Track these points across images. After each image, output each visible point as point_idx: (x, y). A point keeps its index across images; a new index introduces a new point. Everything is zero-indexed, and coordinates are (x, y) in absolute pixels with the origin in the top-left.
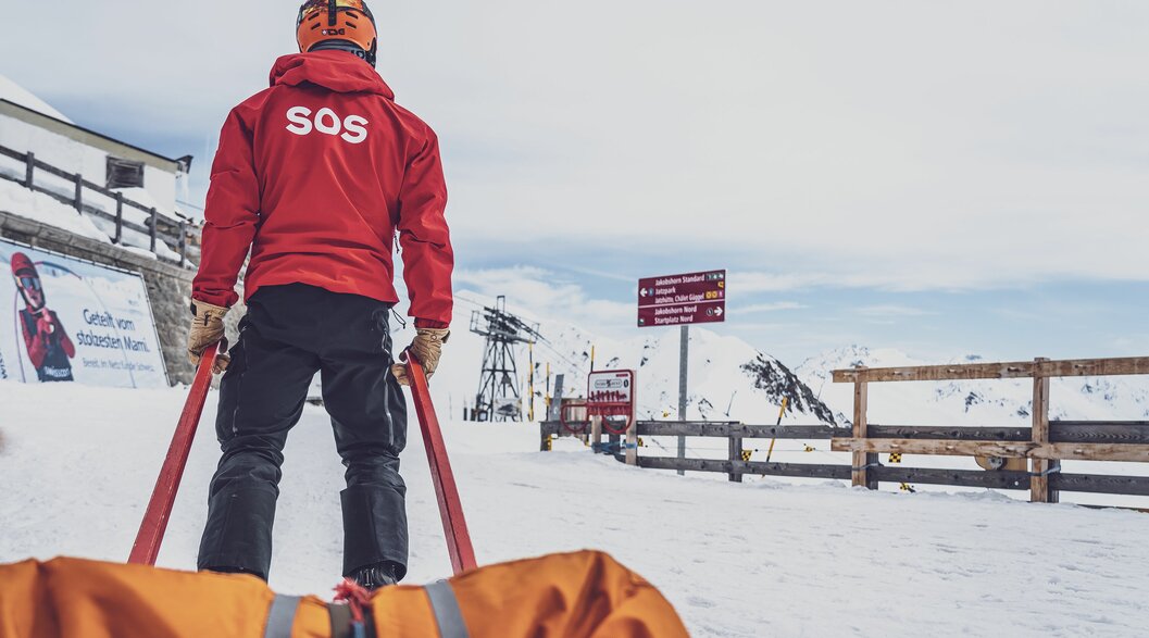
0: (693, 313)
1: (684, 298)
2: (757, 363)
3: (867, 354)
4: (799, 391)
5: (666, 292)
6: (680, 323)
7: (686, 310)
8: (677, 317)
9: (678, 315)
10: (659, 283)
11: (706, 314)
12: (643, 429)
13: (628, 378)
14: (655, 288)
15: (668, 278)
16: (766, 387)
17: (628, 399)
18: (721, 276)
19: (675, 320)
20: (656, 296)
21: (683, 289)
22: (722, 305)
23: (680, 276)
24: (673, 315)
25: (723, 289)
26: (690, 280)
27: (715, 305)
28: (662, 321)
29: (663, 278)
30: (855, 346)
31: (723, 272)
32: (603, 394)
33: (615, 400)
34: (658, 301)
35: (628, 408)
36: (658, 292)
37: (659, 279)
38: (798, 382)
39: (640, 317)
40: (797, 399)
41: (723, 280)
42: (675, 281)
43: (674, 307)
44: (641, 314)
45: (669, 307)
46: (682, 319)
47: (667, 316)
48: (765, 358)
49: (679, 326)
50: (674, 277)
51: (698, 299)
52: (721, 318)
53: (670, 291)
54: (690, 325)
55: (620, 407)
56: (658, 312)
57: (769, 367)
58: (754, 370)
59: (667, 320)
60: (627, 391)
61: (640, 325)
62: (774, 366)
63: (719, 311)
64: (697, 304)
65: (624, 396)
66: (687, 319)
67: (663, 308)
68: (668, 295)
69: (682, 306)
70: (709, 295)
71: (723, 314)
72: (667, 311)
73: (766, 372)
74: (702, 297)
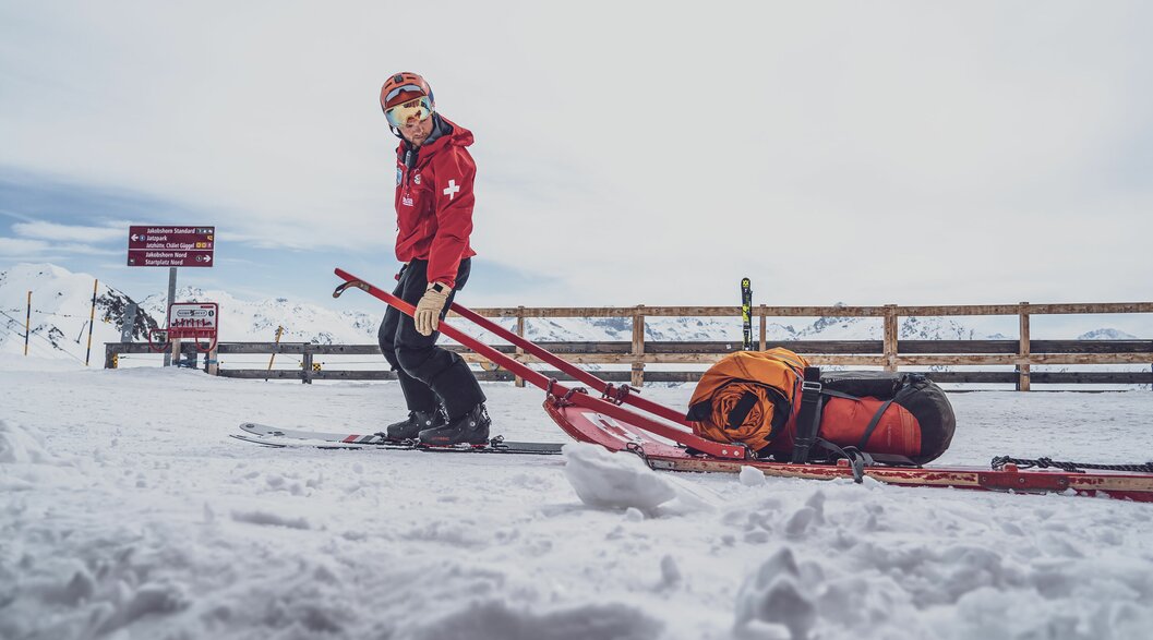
0: (183, 258)
1: (174, 245)
2: (108, 297)
3: (201, 295)
4: (145, 322)
5: (157, 239)
6: (170, 265)
7: (177, 255)
8: (170, 261)
9: (169, 259)
10: (150, 231)
11: (193, 260)
12: (224, 349)
13: (214, 309)
14: (146, 235)
15: (161, 228)
16: (115, 318)
17: (214, 325)
18: (210, 231)
19: (167, 262)
20: (146, 242)
21: (173, 238)
22: (211, 254)
23: (173, 228)
24: (164, 259)
25: (212, 242)
26: (181, 231)
27: (204, 254)
28: (152, 263)
29: (155, 228)
30: (190, 287)
31: (213, 228)
32: (188, 322)
33: (201, 326)
34: (149, 246)
35: (213, 333)
36: (150, 239)
37: (151, 228)
38: (145, 315)
39: (129, 258)
40: (143, 328)
41: (213, 234)
42: (167, 231)
43: (165, 252)
44: (131, 255)
45: (160, 252)
46: (173, 262)
47: (159, 259)
48: (116, 294)
49: (169, 268)
50: (166, 228)
51: (189, 247)
52: (210, 264)
53: (161, 239)
54: (178, 268)
55: (206, 332)
56: (148, 255)
57: (119, 301)
58: (105, 304)
59: (158, 263)
60: (213, 319)
61: (129, 264)
62: (124, 301)
63: (208, 258)
64: (188, 252)
65: (209, 323)
66: (178, 263)
67: (154, 252)
68: (159, 242)
69: (173, 252)
70: (199, 245)
71: (211, 261)
72: (157, 255)
73: (116, 306)
74: (192, 246)
